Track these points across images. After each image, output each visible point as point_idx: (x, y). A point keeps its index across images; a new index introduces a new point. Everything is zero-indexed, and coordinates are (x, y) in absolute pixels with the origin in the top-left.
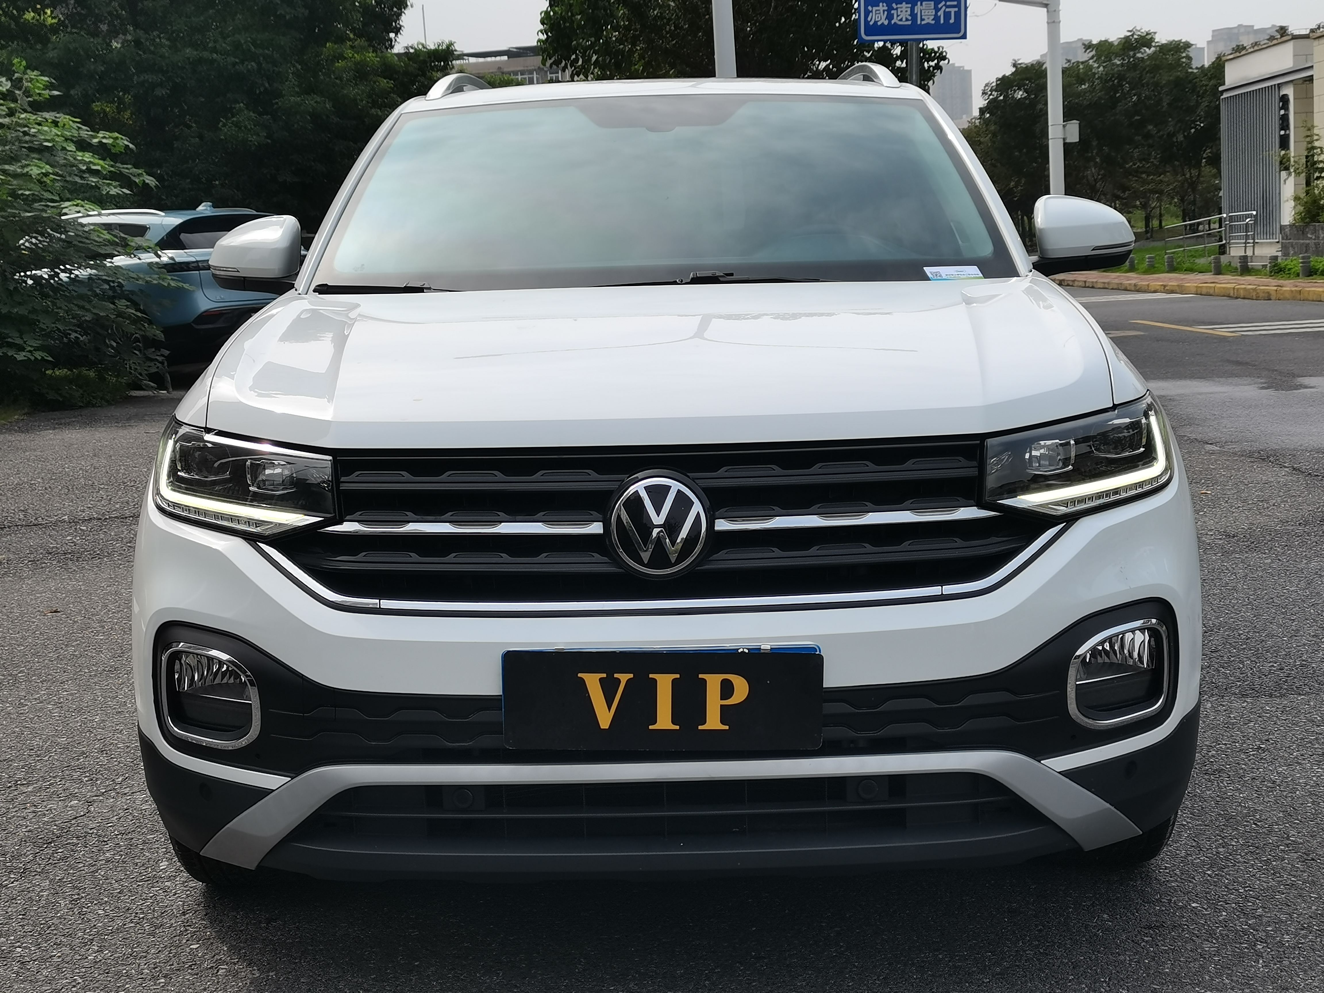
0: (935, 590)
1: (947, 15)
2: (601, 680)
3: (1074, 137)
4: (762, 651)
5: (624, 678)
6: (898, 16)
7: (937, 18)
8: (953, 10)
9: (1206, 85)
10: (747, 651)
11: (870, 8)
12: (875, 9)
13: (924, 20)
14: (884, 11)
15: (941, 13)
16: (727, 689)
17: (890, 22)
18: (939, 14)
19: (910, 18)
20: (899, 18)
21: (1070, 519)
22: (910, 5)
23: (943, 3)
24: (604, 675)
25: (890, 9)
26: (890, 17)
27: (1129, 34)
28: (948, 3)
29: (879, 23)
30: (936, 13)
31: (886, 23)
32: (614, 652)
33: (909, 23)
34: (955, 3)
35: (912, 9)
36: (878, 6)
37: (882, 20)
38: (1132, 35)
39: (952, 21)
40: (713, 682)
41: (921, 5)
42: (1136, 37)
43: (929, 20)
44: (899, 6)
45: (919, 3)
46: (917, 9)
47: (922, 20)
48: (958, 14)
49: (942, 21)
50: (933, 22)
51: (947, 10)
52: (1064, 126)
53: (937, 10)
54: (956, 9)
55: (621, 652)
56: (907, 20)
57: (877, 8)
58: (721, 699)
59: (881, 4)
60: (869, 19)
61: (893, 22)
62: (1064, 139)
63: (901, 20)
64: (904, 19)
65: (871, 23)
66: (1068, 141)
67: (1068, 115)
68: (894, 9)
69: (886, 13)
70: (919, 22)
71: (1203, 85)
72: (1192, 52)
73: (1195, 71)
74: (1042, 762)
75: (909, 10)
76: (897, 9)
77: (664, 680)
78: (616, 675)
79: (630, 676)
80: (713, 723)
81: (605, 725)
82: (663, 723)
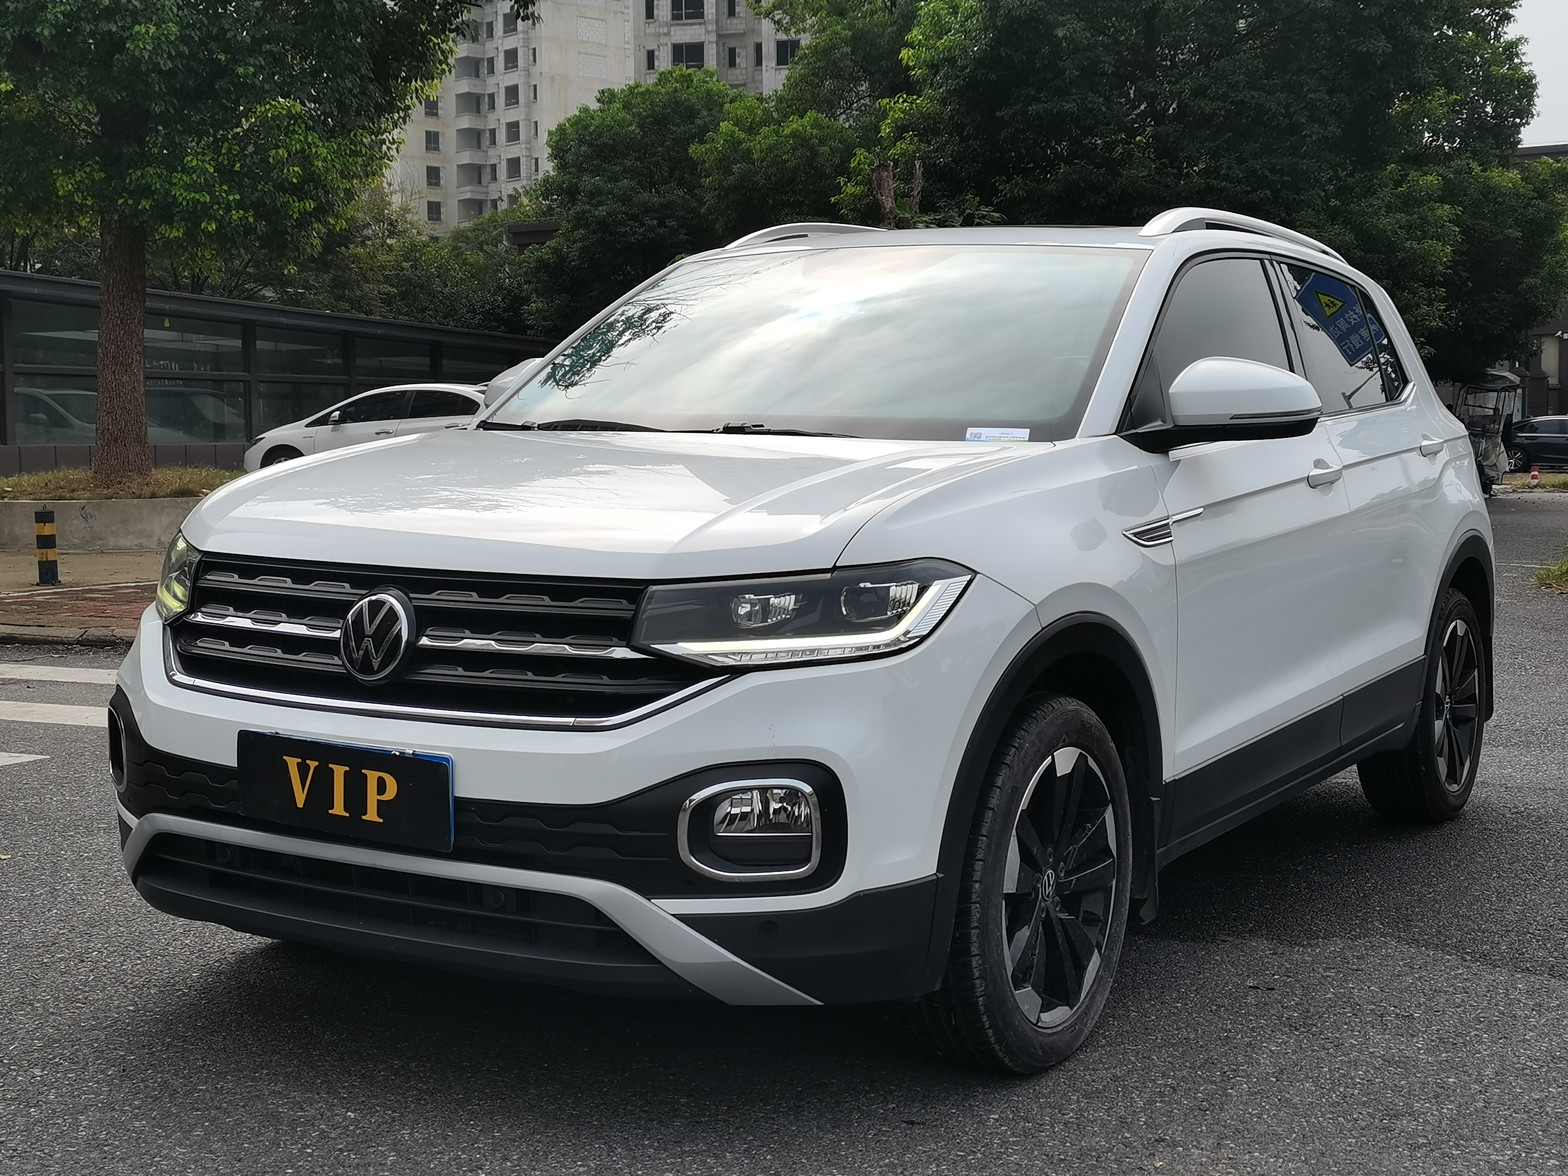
0: (570, 720)
2: (298, 763)
4: (406, 756)
5: (313, 764)
10: (398, 754)
16: (382, 787)
21: (736, 672)
24: (300, 760)
32: (306, 741)
40: (372, 777)
55: (311, 742)
58: (378, 794)
74: (652, 900)
77: (339, 771)
78: (308, 762)
79: (317, 763)
80: (372, 815)
81: (300, 804)
82: (339, 809)
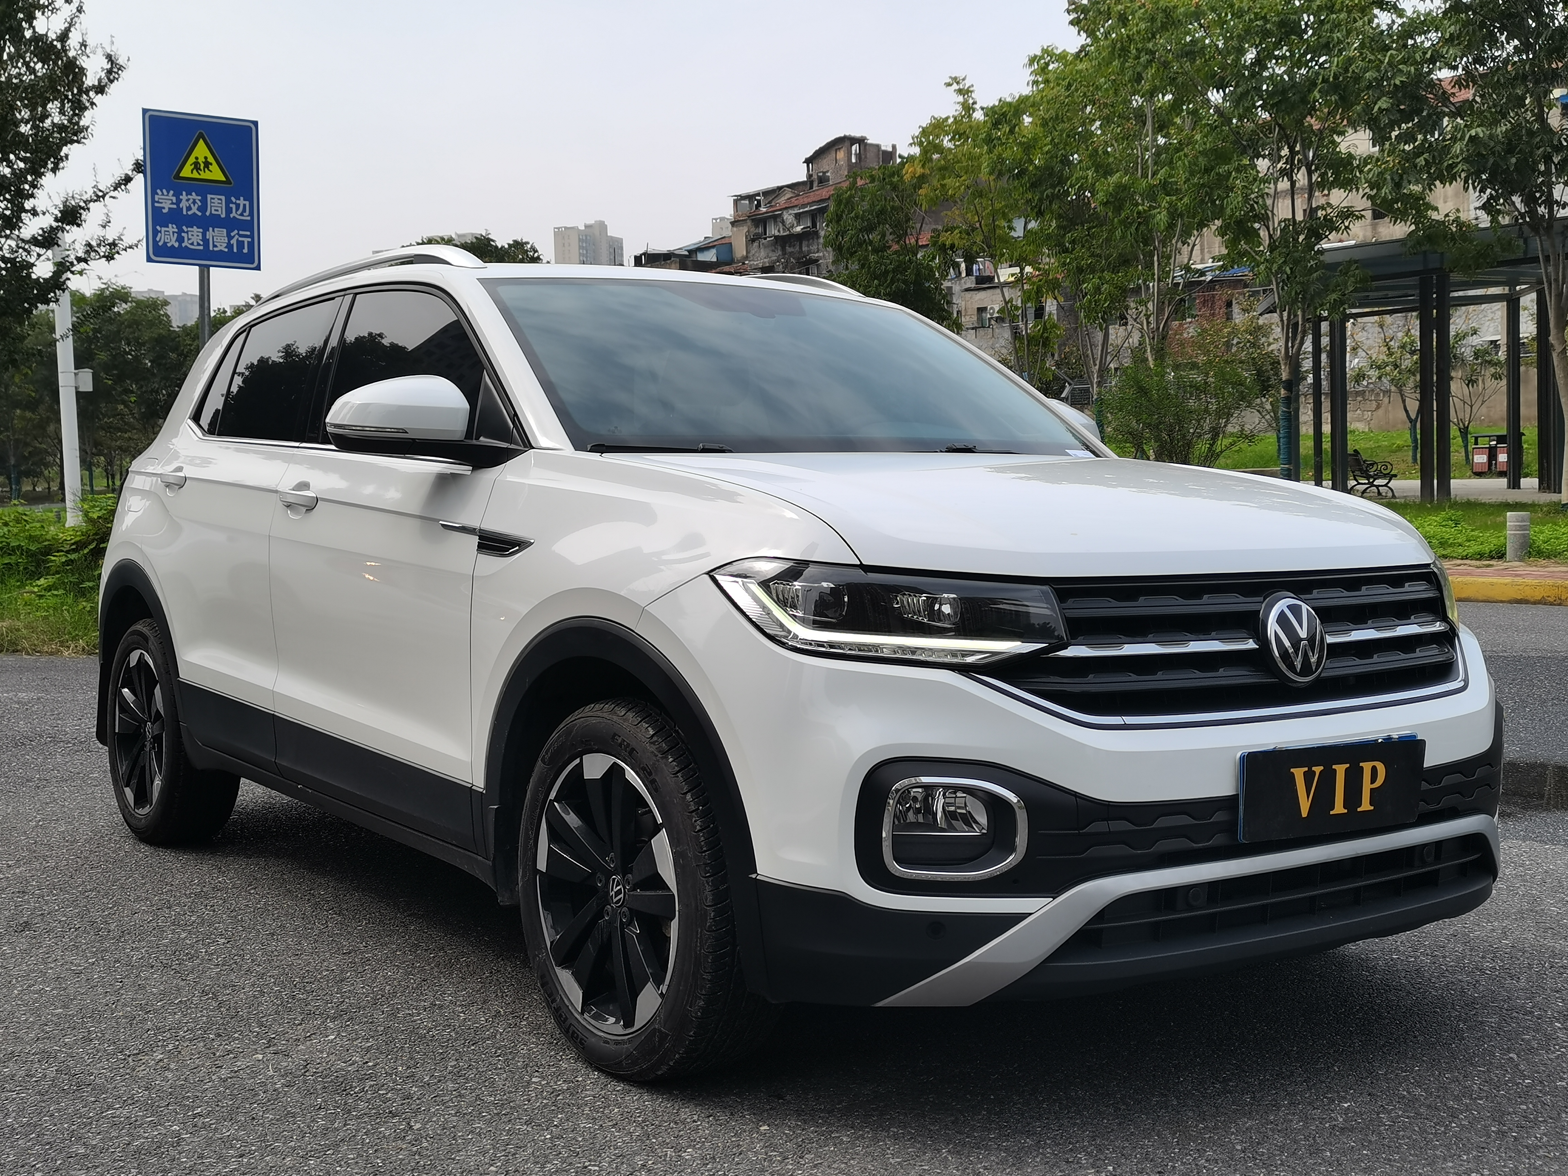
1: (240, 244)
2: (1304, 773)
3: (87, 386)
5: (1318, 769)
6: (189, 239)
7: (229, 246)
8: (246, 240)
9: (190, 345)
11: (158, 228)
12: (163, 229)
13: (216, 246)
14: (174, 232)
15: (234, 241)
16: (1374, 775)
17: (180, 245)
18: (232, 242)
19: (201, 243)
20: (190, 242)
22: (201, 230)
23: (236, 232)
25: (180, 231)
26: (180, 240)
27: (103, 286)
28: (241, 232)
29: (169, 245)
30: (229, 241)
31: (176, 245)
33: (201, 248)
34: (248, 233)
35: (204, 235)
36: (168, 227)
37: (173, 242)
38: (107, 289)
39: (245, 251)
40: (1367, 768)
41: (213, 231)
42: (111, 290)
43: (222, 247)
44: (189, 229)
45: (211, 229)
46: (210, 234)
47: (215, 246)
48: (251, 245)
49: (235, 250)
50: (226, 250)
51: (240, 239)
52: (75, 374)
53: (230, 238)
54: (250, 240)
56: (199, 244)
57: (167, 229)
58: (1371, 784)
59: (170, 225)
60: (158, 239)
61: (183, 245)
62: (76, 388)
63: (192, 244)
64: (195, 244)
65: (160, 244)
66: (81, 390)
67: (79, 364)
68: (184, 232)
69: (176, 235)
70: (211, 249)
71: (187, 345)
72: (170, 310)
73: (177, 330)
75: (200, 235)
76: (187, 232)
77: (1340, 769)
78: (1314, 768)
79: (1322, 768)
80: (1366, 805)
81: (1304, 814)
82: (1339, 808)
